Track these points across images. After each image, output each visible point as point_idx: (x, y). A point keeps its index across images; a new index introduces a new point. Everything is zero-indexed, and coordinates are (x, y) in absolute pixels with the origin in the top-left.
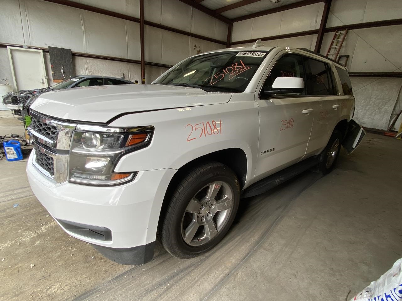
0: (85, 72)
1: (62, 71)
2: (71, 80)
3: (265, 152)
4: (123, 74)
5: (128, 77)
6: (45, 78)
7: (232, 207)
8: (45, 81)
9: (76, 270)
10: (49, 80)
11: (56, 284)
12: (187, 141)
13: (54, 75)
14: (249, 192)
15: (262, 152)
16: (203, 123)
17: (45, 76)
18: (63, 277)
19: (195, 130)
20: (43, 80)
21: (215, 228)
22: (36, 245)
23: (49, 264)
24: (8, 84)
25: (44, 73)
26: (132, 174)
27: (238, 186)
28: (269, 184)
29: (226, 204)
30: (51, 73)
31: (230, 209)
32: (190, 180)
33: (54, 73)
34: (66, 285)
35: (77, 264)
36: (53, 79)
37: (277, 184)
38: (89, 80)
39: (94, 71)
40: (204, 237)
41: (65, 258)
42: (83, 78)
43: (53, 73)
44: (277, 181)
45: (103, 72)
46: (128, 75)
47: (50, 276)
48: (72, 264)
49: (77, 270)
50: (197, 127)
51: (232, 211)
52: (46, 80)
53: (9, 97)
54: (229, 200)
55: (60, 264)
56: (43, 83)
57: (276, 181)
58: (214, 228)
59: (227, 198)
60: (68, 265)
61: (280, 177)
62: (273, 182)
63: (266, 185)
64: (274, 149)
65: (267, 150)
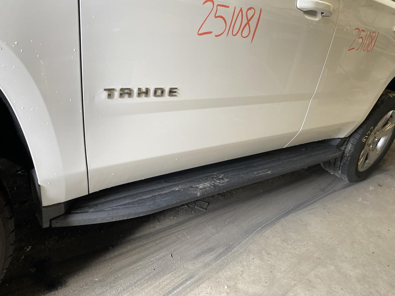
3: (126, 92)
15: (110, 91)
37: (199, 194)
44: (203, 186)
57: (201, 186)
61: (221, 177)
62: (192, 187)
63: (165, 194)
64: (172, 92)
65: (139, 89)
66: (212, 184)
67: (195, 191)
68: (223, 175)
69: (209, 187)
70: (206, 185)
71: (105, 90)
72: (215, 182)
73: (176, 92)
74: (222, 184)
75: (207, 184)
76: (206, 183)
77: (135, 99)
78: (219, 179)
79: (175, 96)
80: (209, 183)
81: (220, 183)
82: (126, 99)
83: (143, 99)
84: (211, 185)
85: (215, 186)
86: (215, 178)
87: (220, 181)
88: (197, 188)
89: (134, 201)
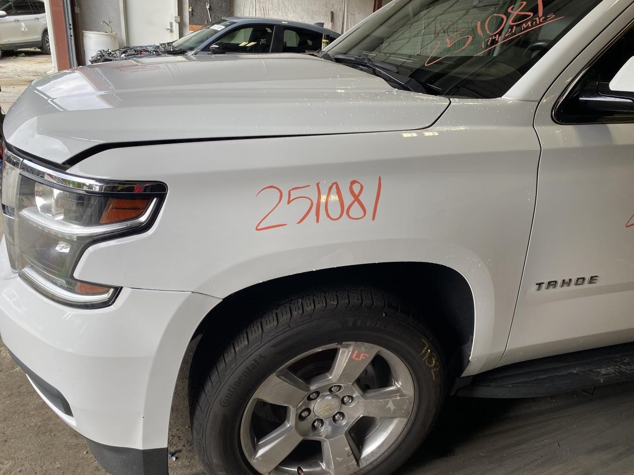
0: (253, 7)
1: (208, 7)
2: (212, 27)
3: (552, 284)
4: (332, 13)
5: (341, 20)
6: (175, 20)
7: (412, 418)
8: (176, 27)
9: (51, 447)
10: (181, 25)
11: (7, 462)
12: (257, 229)
13: (192, 14)
14: (493, 384)
15: (540, 284)
16: (318, 184)
17: (175, 17)
18: (23, 451)
19: (289, 202)
20: (171, 24)
21: (352, 456)
22: (16, 371)
23: (17, 417)
24: (112, 32)
25: (175, 10)
26: (112, 290)
27: (435, 366)
28: (572, 373)
29: (391, 405)
30: (187, 10)
31: (405, 420)
32: (268, 327)
33: (193, 10)
34: (20, 471)
35: (59, 434)
36: (190, 24)
37: (602, 381)
38: (252, 29)
39: (271, 6)
40: (318, 469)
41: (47, 413)
42: (236, 23)
43: (190, 10)
44: (606, 371)
45: (288, 8)
46: (341, 14)
47: (6, 441)
48: (51, 431)
49: (52, 445)
50: (294, 194)
51: (409, 426)
52: (178, 25)
53: (99, 60)
54: (402, 395)
55: (32, 424)
56: (171, 31)
57: (603, 371)
58: (349, 456)
59: (398, 391)
60: (44, 431)
61: (626, 361)
62: (591, 371)
63: (562, 375)
64: (593, 279)
65: (564, 281)
66: (617, 370)
67: (597, 377)
68: (629, 359)
69: (614, 373)
70: (608, 370)
71: (537, 284)
72: (619, 367)
73: (596, 280)
74: (630, 370)
75: (611, 370)
76: (609, 368)
77: (559, 288)
78: (625, 364)
79: (595, 283)
80: (613, 368)
81: (626, 369)
82: (551, 289)
83: (565, 288)
84: (615, 371)
85: (621, 372)
86: (619, 362)
87: (626, 366)
88: (599, 373)
89: (532, 379)
